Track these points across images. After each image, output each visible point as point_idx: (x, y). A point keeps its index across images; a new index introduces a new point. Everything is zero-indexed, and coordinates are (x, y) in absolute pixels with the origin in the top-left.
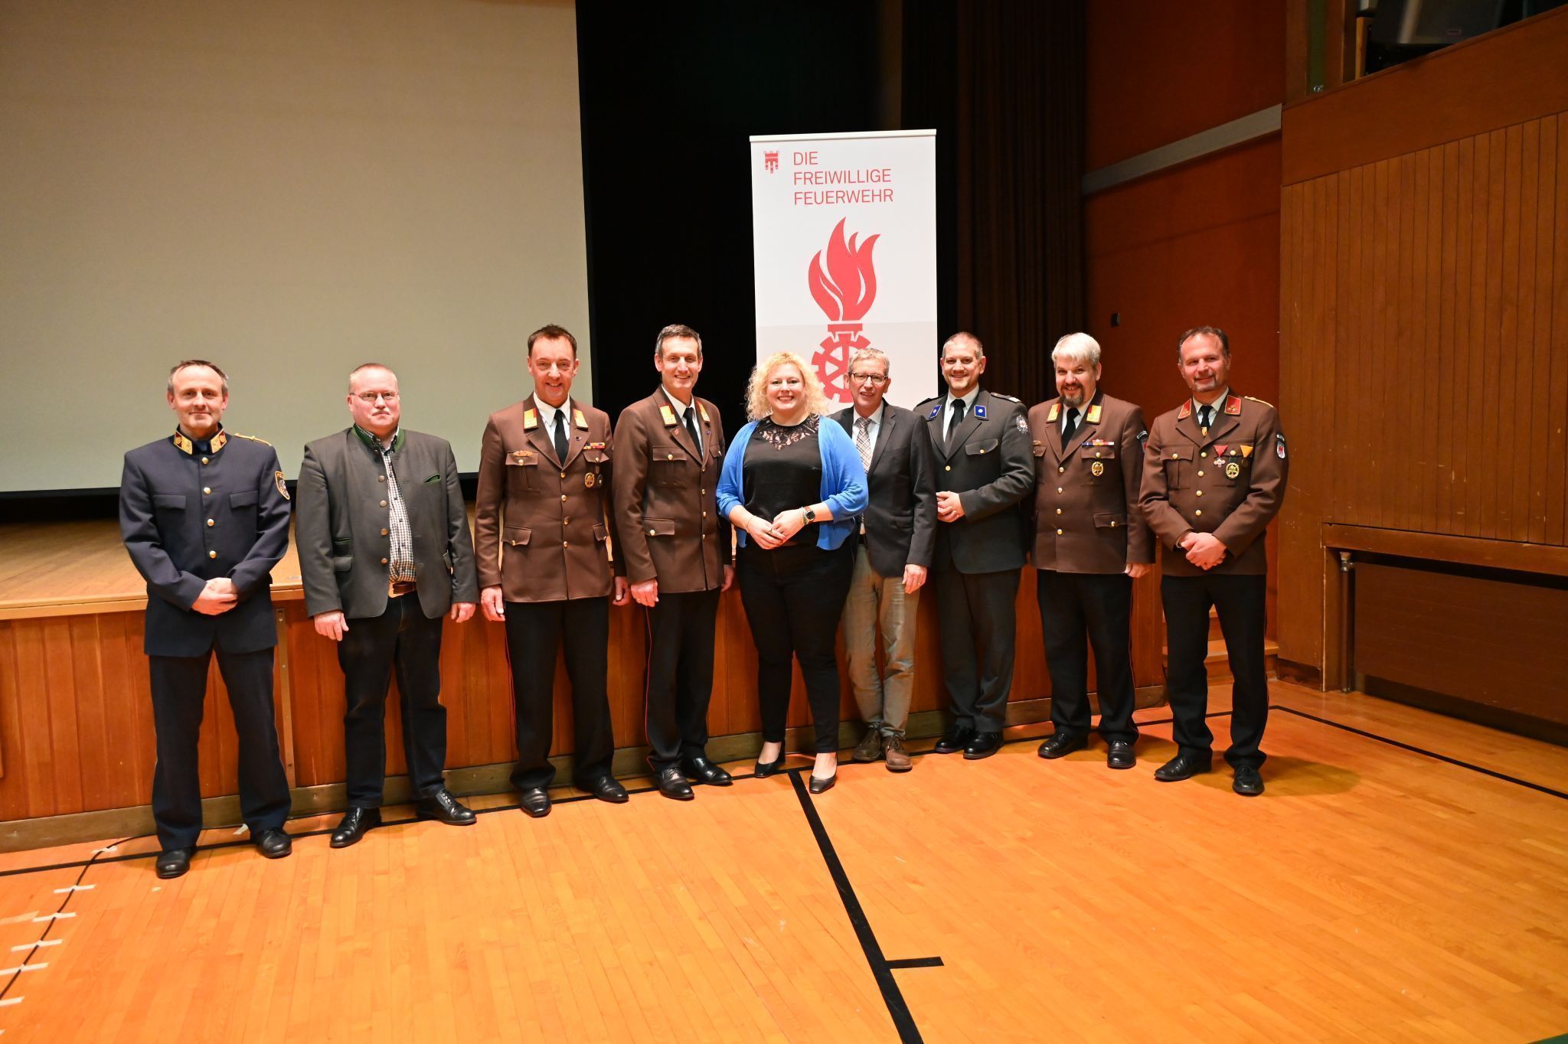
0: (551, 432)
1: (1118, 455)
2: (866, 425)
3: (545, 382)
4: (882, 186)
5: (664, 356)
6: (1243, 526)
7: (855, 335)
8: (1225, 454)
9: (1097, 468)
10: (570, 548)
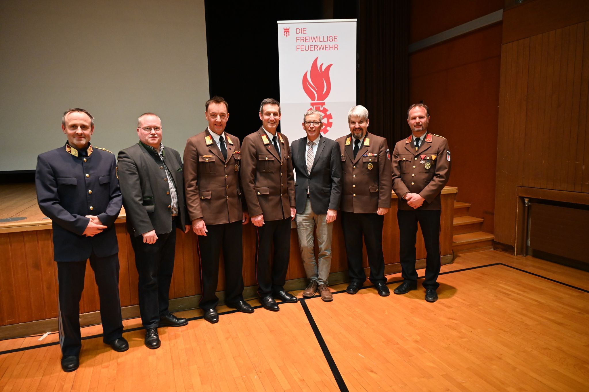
0: (219, 146)
1: (378, 160)
2: (312, 145)
3: (214, 123)
4: (333, 43)
5: (264, 113)
6: (432, 190)
7: (322, 107)
8: (425, 159)
9: (370, 166)
10: (229, 199)
